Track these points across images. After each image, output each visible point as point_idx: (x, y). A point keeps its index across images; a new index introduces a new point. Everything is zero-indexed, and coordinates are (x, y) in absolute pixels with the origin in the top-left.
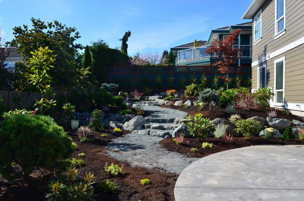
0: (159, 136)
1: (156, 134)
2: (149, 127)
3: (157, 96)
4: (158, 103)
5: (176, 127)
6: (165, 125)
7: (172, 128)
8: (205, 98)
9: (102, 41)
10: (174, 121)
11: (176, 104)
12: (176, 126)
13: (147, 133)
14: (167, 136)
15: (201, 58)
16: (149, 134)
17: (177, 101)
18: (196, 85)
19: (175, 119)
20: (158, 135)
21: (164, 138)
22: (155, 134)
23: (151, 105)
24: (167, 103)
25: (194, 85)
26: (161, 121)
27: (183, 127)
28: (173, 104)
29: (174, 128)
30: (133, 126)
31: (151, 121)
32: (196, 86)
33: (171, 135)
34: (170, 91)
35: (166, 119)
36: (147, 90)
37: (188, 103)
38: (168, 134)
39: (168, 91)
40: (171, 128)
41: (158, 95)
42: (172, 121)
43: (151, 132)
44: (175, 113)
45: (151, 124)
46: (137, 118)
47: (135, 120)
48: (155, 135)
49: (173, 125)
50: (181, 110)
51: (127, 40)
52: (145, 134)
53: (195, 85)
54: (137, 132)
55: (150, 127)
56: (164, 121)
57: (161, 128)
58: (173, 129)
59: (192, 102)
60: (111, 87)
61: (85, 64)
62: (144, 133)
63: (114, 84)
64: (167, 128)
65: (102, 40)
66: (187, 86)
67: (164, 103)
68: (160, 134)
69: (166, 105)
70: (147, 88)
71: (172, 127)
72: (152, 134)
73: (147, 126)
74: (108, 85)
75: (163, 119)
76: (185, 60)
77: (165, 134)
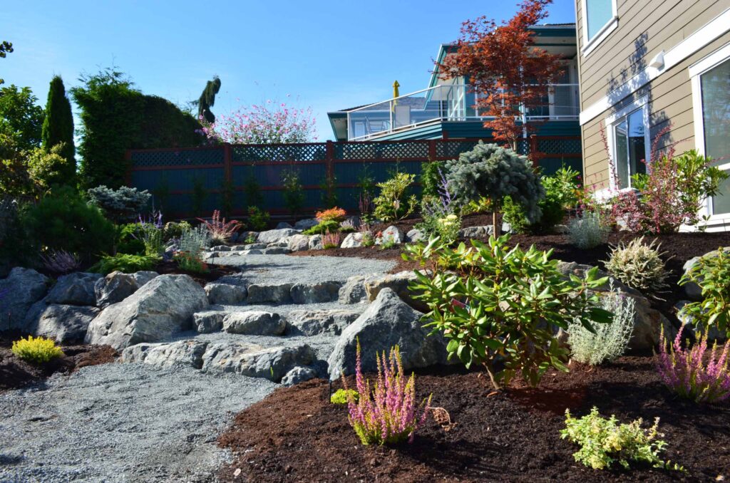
0: (251, 373)
1: (237, 363)
2: (213, 324)
3: (284, 230)
4: (285, 245)
5: (351, 319)
6: (295, 315)
7: (331, 326)
8: (477, 176)
9: (117, 75)
10: (340, 293)
11: (348, 243)
12: (348, 312)
13: (188, 359)
14: (299, 369)
15: (415, 124)
16: (198, 364)
17: (350, 235)
18: (414, 176)
19: (345, 283)
20: (244, 366)
21: (278, 381)
22: (228, 361)
23: (261, 253)
24: (315, 242)
25: (408, 176)
26: (276, 296)
27: (389, 312)
28: (336, 244)
29: (340, 324)
30: (134, 323)
31: (231, 298)
32: (412, 181)
33: (324, 365)
34: (328, 212)
35: (302, 286)
36: (255, 213)
37: (391, 235)
38: (305, 356)
39: (322, 212)
40: (326, 325)
41: (289, 227)
42: (328, 292)
43: (209, 352)
44: (345, 265)
45: (228, 310)
46: (160, 284)
47: (151, 293)
48: (230, 369)
49: (336, 309)
50: (368, 256)
51: (212, 102)
52: (179, 363)
53: (410, 178)
54: (141, 354)
55: (219, 327)
56: (293, 295)
57: (274, 327)
58: (336, 327)
59: (405, 234)
60: (125, 198)
61: (48, 136)
62: (173, 356)
63: (135, 189)
64: (305, 325)
65: (117, 71)
66: (384, 181)
67: (304, 244)
68: (255, 359)
69: (313, 248)
70: (254, 208)
71: (331, 320)
72: (216, 363)
73: (207, 321)
74: (113, 194)
75: (286, 289)
76: (369, 135)
77: (288, 360)
